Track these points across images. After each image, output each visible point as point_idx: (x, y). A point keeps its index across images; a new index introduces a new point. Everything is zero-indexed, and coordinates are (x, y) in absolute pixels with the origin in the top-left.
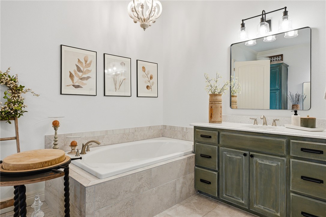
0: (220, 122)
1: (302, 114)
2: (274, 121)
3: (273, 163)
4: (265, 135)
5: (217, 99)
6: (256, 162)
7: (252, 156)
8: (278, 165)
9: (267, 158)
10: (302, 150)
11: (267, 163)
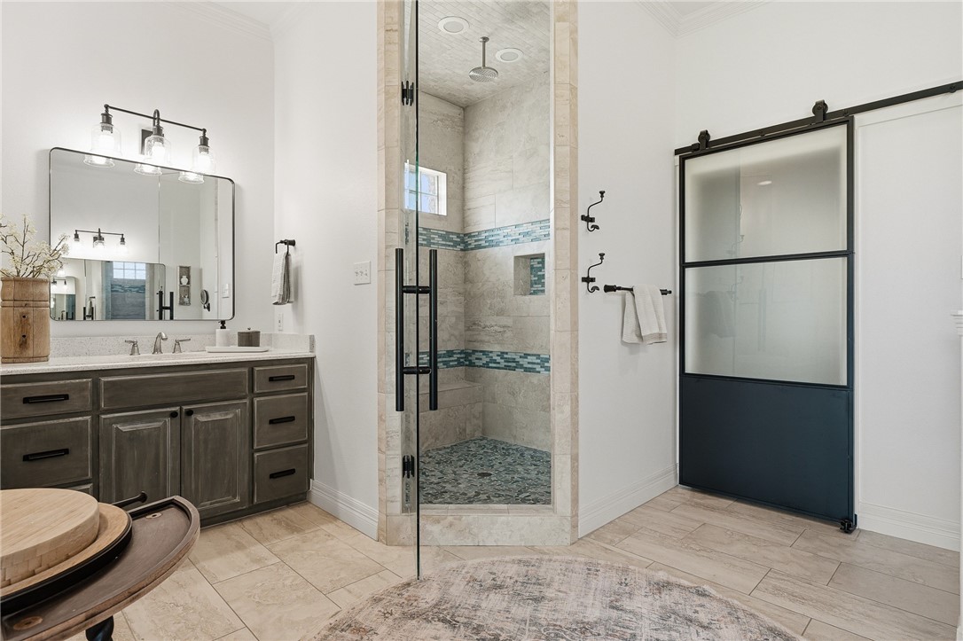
0: (43, 358)
1: (236, 327)
2: (178, 342)
3: (227, 414)
4: (202, 367)
5: (42, 294)
6: (197, 422)
7: (190, 413)
8: (236, 415)
9: (217, 409)
10: (271, 379)
11: (217, 416)
